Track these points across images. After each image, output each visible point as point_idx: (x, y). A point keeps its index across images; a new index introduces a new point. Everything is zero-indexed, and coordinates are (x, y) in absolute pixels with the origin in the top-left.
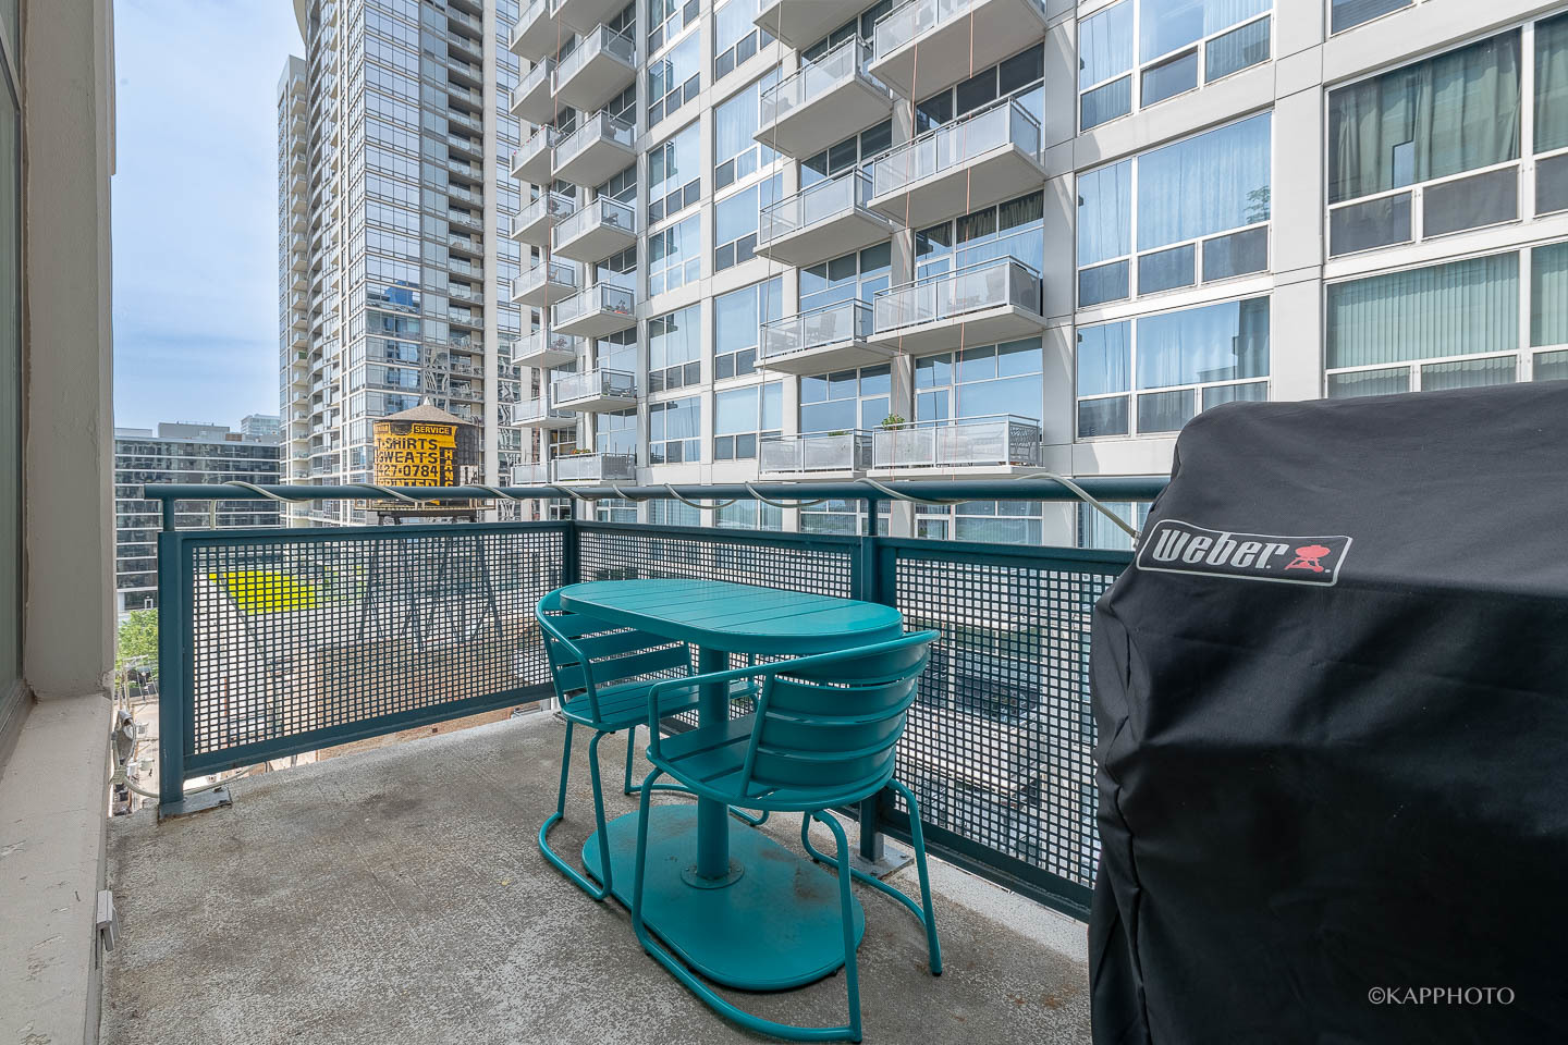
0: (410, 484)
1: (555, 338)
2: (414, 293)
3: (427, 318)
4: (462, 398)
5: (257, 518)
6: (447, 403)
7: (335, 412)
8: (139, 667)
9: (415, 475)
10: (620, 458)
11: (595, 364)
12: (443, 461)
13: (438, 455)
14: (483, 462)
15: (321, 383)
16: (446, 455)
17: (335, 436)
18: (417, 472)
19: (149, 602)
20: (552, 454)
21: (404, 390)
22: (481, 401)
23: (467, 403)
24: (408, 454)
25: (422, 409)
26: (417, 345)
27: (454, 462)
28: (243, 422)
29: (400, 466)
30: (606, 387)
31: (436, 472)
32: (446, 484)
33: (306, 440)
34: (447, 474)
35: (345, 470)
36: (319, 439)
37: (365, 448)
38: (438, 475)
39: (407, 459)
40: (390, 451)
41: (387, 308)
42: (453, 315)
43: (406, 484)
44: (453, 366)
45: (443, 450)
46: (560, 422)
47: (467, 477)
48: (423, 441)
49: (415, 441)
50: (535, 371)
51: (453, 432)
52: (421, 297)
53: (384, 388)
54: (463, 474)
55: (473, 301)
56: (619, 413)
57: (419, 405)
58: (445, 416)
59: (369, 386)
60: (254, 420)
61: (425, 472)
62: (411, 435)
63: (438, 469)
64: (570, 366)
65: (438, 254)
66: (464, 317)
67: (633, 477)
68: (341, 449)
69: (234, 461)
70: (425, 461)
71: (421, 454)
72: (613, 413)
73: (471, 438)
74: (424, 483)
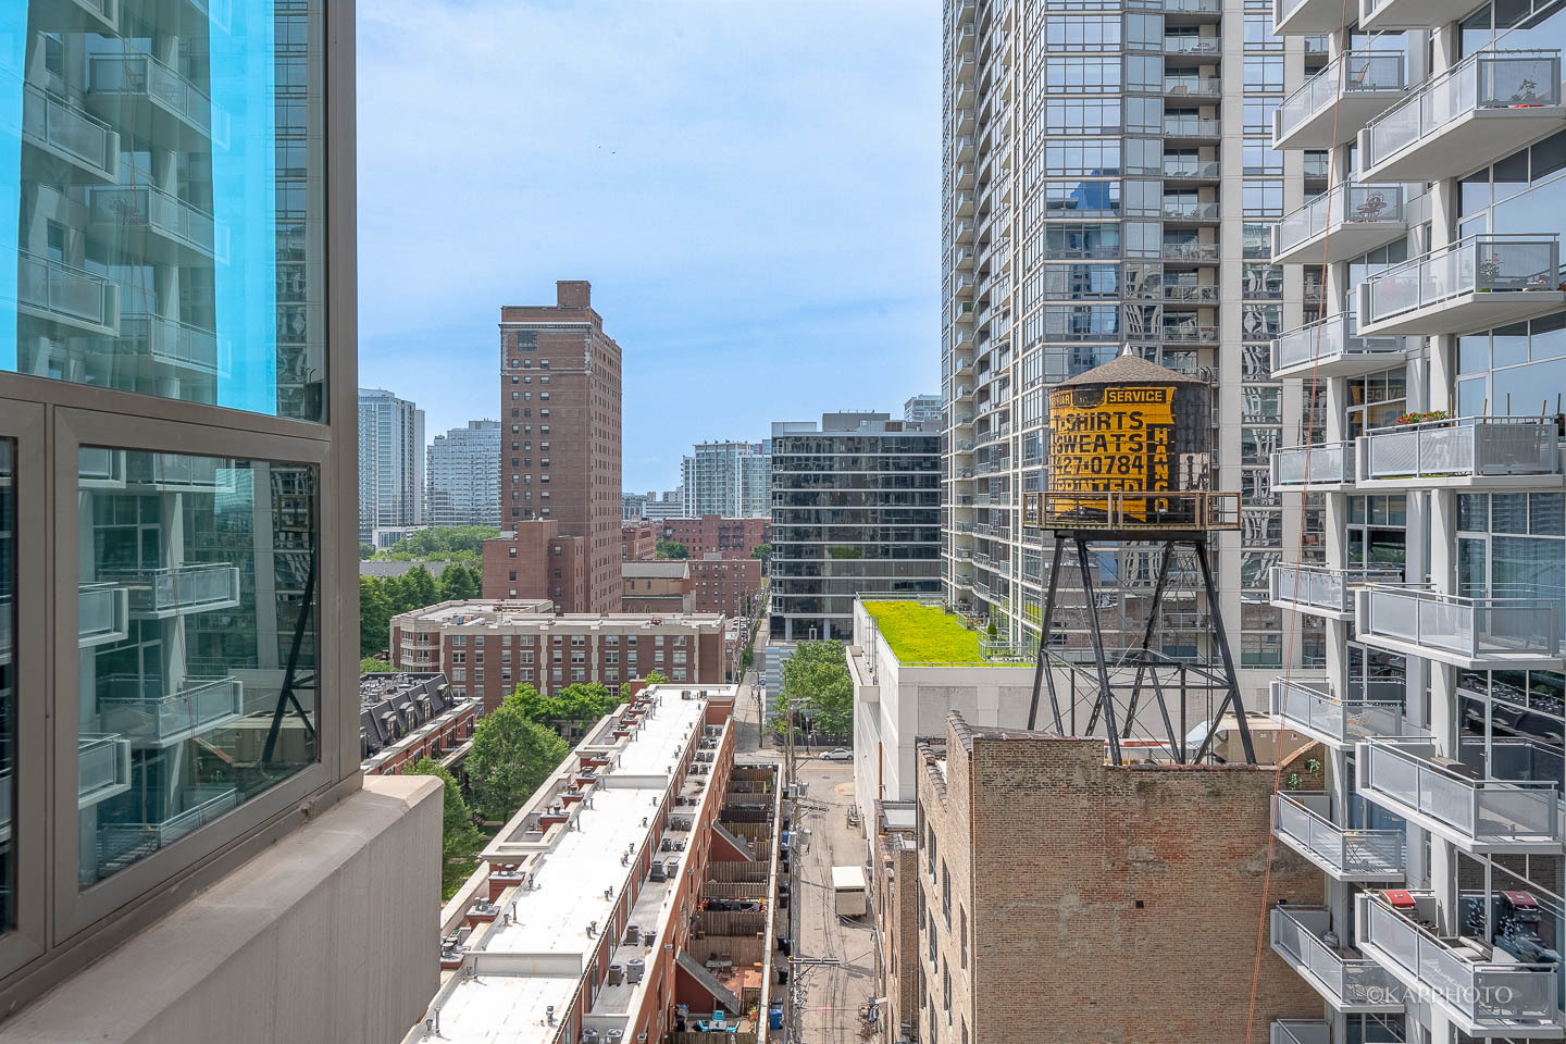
0: (1101, 487)
1: (1361, 199)
2: (1112, 185)
3: (1131, 219)
4: (1183, 342)
5: (917, 532)
6: (1159, 352)
7: (1004, 383)
8: (803, 709)
9: (1109, 472)
10: (1519, 428)
11: (1454, 232)
12: (1152, 448)
13: (1144, 438)
14: (1216, 445)
15: (987, 342)
16: (1157, 435)
17: (1004, 417)
18: (1111, 466)
19: (813, 632)
20: (1352, 427)
21: (1095, 338)
22: (1214, 344)
23: (1188, 350)
24: (1098, 437)
25: (1121, 363)
26: (1116, 266)
27: (1169, 447)
28: (907, 405)
29: (1087, 457)
30: (1487, 277)
31: (1140, 467)
32: (1157, 485)
33: (970, 425)
34: (1158, 468)
35: (1016, 466)
36: (985, 422)
37: (1041, 432)
38: (1144, 470)
39: (1096, 446)
40: (1072, 434)
41: (1071, 218)
42: (1170, 208)
43: (1095, 487)
44: (1168, 292)
45: (1151, 427)
46: (1369, 363)
47: (1190, 473)
48: (1120, 415)
49: (1109, 417)
50: (1315, 273)
51: (1169, 398)
52: (1122, 189)
53: (1068, 338)
54: (1184, 468)
55: (1202, 177)
56: (1517, 330)
57: (1117, 356)
58: (1157, 371)
59: (1048, 338)
60: (918, 403)
61: (1124, 467)
62: (1104, 407)
63: (1144, 462)
64: (1394, 250)
65: (1148, 113)
66: (1187, 208)
67: (1554, 468)
68: (1011, 436)
69: (894, 458)
70: (1124, 449)
71: (1118, 437)
72: (1497, 332)
73: (1198, 405)
74: (1122, 485)
